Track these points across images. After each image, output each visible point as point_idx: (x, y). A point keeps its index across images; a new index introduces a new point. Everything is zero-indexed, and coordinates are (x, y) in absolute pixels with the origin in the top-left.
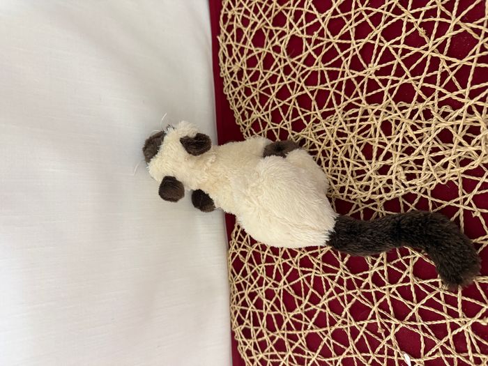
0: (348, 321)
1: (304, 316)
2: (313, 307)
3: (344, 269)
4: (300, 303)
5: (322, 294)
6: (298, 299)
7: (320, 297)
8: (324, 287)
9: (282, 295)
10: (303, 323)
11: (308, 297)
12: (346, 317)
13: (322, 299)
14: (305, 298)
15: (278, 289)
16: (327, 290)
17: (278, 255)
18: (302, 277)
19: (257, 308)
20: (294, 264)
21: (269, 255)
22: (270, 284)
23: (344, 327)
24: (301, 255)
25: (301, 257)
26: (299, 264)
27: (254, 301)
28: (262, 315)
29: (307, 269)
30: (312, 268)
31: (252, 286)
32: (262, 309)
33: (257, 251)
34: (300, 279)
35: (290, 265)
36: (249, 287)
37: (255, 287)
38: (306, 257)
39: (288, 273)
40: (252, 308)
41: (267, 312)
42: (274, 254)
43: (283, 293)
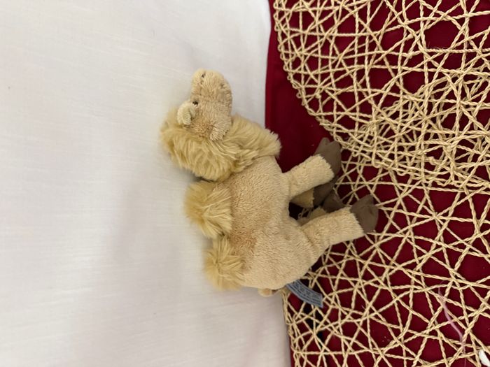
0: (473, 346)
1: (404, 348)
2: (417, 334)
3: (456, 277)
4: (397, 332)
5: (429, 317)
6: (393, 329)
7: (427, 321)
8: (431, 306)
9: (368, 326)
10: (405, 358)
11: (408, 323)
12: (469, 341)
13: (430, 323)
14: (404, 326)
15: (361, 321)
16: (435, 311)
17: (357, 277)
18: (396, 299)
19: (332, 350)
20: (383, 284)
21: (343, 278)
22: (348, 316)
23: (468, 355)
24: (391, 270)
25: (391, 273)
26: (389, 283)
27: (327, 341)
28: (340, 358)
29: (402, 287)
30: (410, 284)
31: (322, 323)
32: (340, 350)
33: (324, 276)
34: (394, 301)
35: (376, 286)
36: (317, 324)
37: (326, 323)
38: (399, 272)
39: (375, 297)
40: (325, 351)
41: (348, 353)
42: (350, 276)
43: (370, 325)
